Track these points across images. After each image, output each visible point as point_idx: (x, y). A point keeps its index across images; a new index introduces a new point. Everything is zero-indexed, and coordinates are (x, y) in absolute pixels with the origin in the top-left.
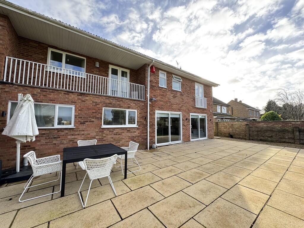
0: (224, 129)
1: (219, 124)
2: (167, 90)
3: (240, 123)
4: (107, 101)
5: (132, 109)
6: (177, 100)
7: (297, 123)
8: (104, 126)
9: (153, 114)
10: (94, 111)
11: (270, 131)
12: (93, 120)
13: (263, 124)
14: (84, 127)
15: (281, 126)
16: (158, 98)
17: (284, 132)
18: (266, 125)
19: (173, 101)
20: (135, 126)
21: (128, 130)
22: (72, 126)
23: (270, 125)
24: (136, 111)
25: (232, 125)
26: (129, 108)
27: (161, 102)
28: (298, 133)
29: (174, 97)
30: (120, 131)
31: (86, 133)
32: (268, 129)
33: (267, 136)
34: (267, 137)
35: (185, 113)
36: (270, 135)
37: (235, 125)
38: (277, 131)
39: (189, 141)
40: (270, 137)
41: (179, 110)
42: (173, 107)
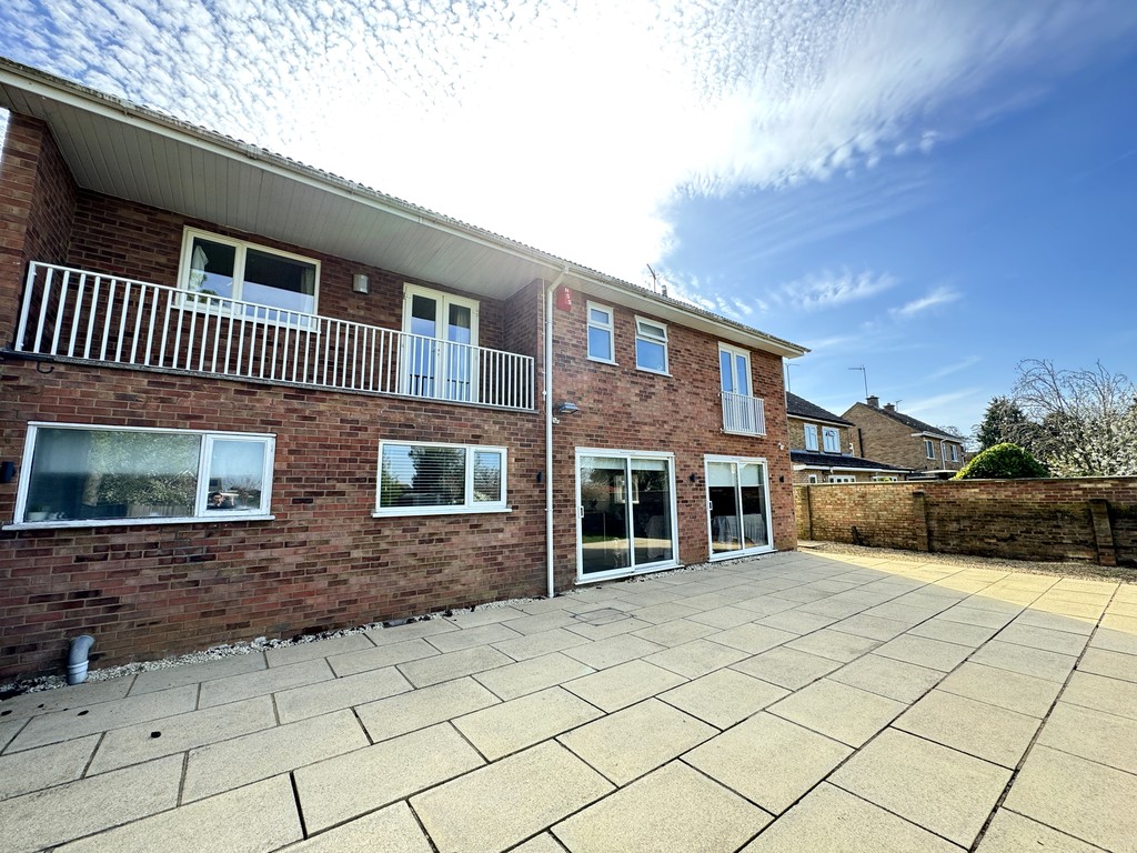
0: (835, 514)
1: (812, 492)
2: (618, 372)
3: (891, 488)
4: (397, 417)
5: (490, 443)
6: (654, 408)
7: (1099, 486)
8: (381, 512)
9: (565, 462)
10: (347, 454)
11: (1004, 516)
12: (340, 486)
13: (977, 490)
14: (309, 515)
15: (1043, 496)
16: (587, 403)
17: (1056, 518)
18: (989, 493)
19: (639, 410)
20: (500, 506)
21: (474, 522)
22: (262, 512)
23: (1002, 495)
24: (503, 451)
25: (863, 496)
26: (476, 440)
27: (596, 418)
28: (1106, 524)
29: (645, 396)
30: (443, 528)
31: (314, 536)
32: (996, 509)
33: (994, 537)
34: (994, 541)
35: (685, 457)
36: (1006, 534)
37: (876, 495)
38: (1031, 518)
39: (706, 560)
40: (1004, 540)
41: (664, 444)
42: (640, 436)
